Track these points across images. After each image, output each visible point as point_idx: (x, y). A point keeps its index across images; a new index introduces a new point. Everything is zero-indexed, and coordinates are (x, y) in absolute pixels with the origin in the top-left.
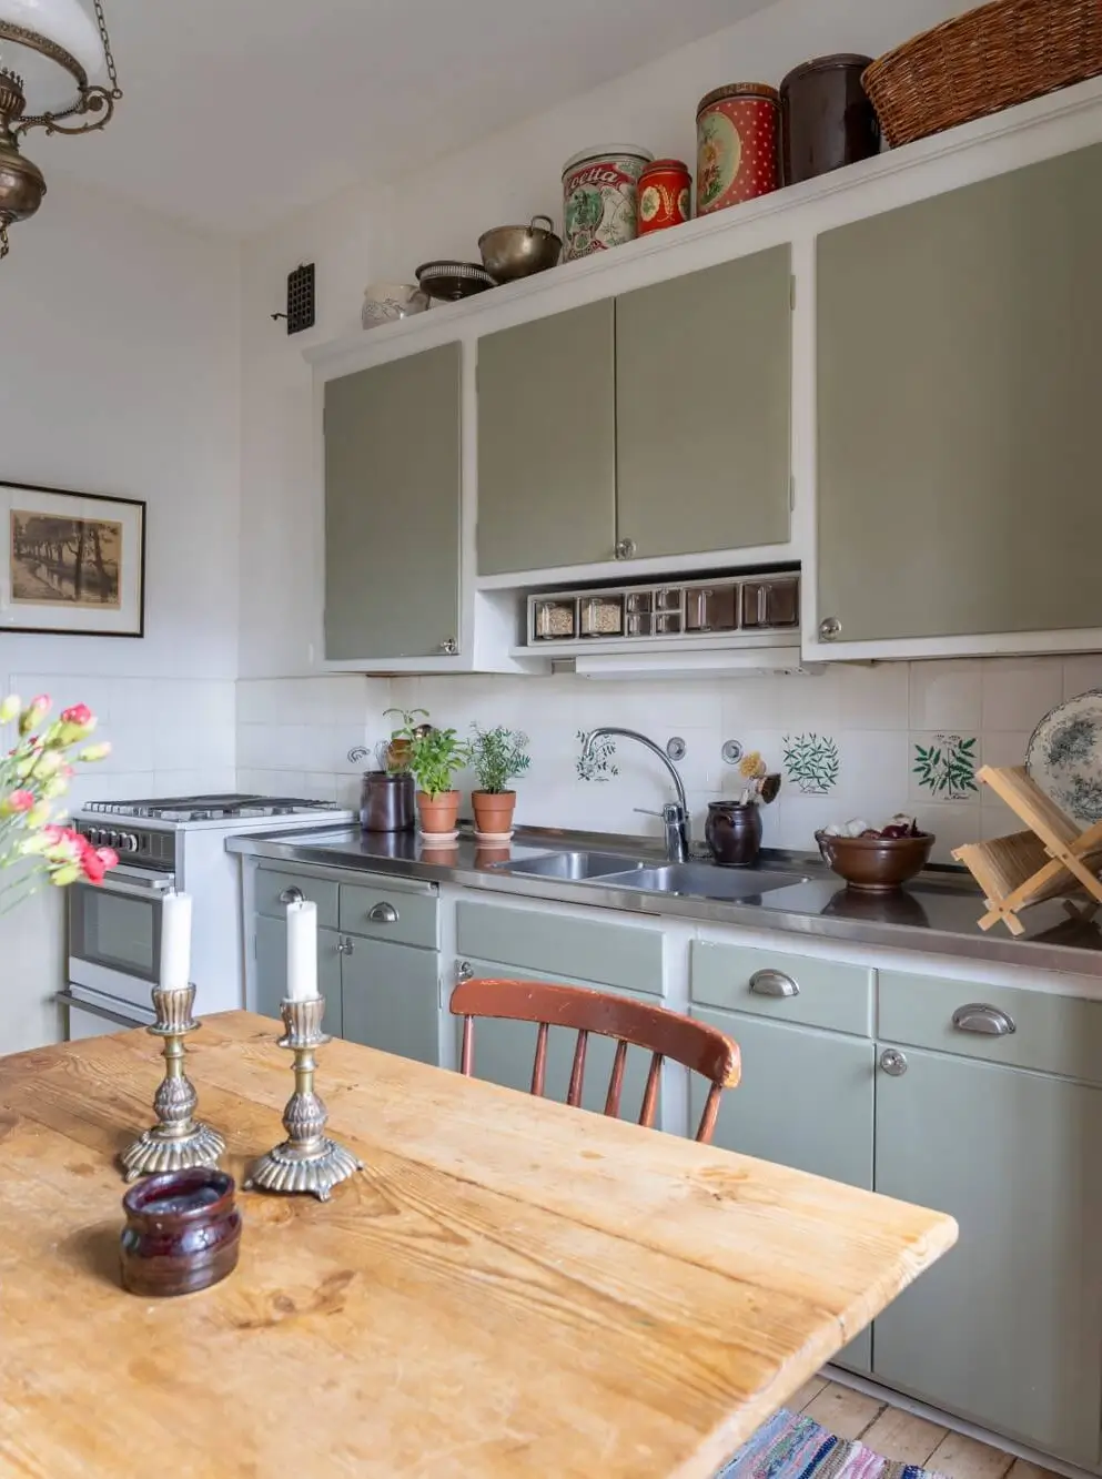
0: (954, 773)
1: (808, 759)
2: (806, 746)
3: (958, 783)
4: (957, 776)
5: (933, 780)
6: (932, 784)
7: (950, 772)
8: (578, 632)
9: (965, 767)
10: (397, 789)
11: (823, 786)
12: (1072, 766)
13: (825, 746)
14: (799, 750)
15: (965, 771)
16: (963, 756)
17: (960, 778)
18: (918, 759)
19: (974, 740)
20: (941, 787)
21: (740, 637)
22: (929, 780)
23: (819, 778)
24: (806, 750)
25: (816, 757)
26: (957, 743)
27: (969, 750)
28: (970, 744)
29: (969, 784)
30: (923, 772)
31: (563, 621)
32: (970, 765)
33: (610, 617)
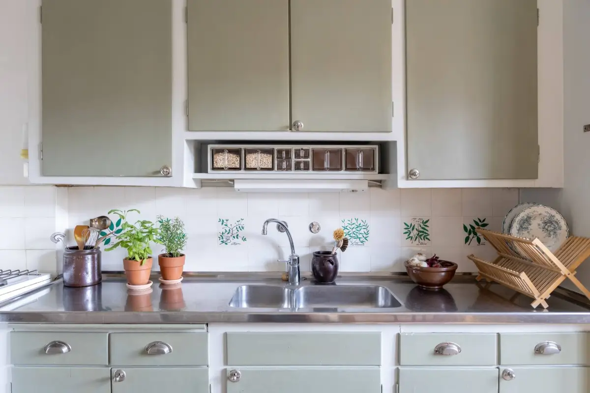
0: (420, 234)
1: (354, 230)
2: (353, 224)
3: (422, 238)
4: (422, 235)
5: (412, 237)
6: (412, 239)
7: (419, 234)
8: (243, 167)
9: (425, 231)
10: (93, 258)
11: (362, 242)
12: (523, 234)
13: (362, 224)
14: (350, 226)
15: (425, 233)
16: (424, 227)
17: (423, 236)
18: (405, 229)
19: (428, 220)
20: (415, 240)
21: (343, 174)
22: (410, 237)
23: (360, 238)
24: (353, 226)
25: (358, 229)
26: (422, 221)
27: (426, 224)
28: (427, 221)
29: (427, 238)
30: (408, 234)
31: (234, 160)
32: (427, 230)
33: (266, 160)
